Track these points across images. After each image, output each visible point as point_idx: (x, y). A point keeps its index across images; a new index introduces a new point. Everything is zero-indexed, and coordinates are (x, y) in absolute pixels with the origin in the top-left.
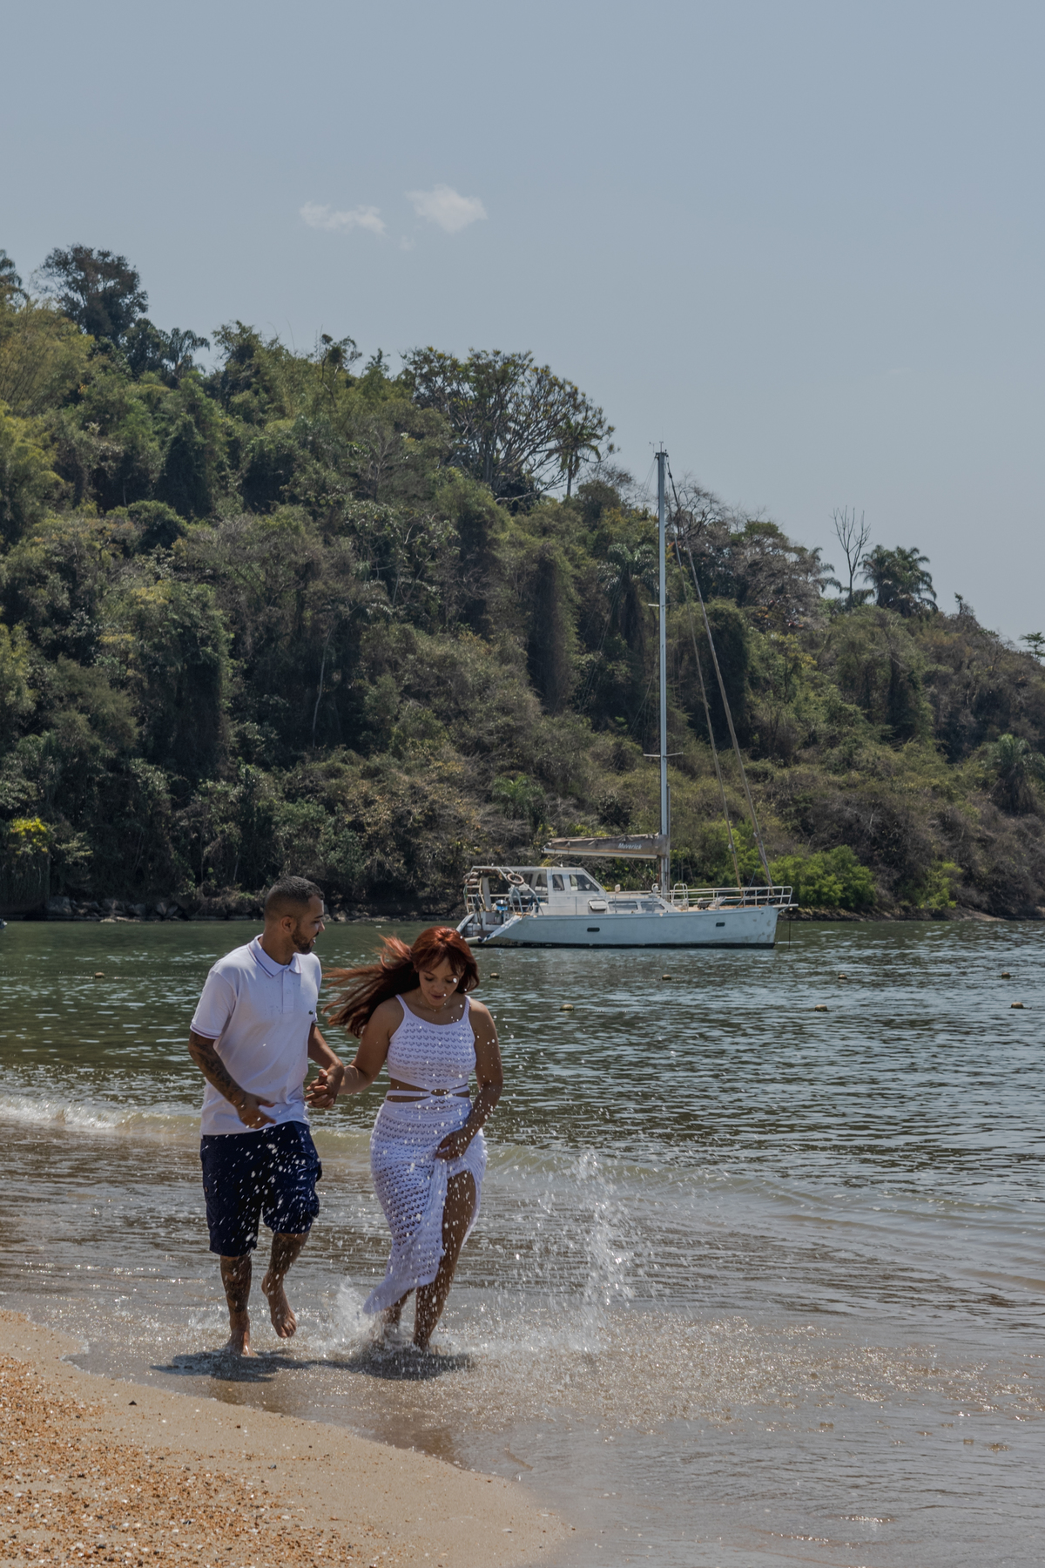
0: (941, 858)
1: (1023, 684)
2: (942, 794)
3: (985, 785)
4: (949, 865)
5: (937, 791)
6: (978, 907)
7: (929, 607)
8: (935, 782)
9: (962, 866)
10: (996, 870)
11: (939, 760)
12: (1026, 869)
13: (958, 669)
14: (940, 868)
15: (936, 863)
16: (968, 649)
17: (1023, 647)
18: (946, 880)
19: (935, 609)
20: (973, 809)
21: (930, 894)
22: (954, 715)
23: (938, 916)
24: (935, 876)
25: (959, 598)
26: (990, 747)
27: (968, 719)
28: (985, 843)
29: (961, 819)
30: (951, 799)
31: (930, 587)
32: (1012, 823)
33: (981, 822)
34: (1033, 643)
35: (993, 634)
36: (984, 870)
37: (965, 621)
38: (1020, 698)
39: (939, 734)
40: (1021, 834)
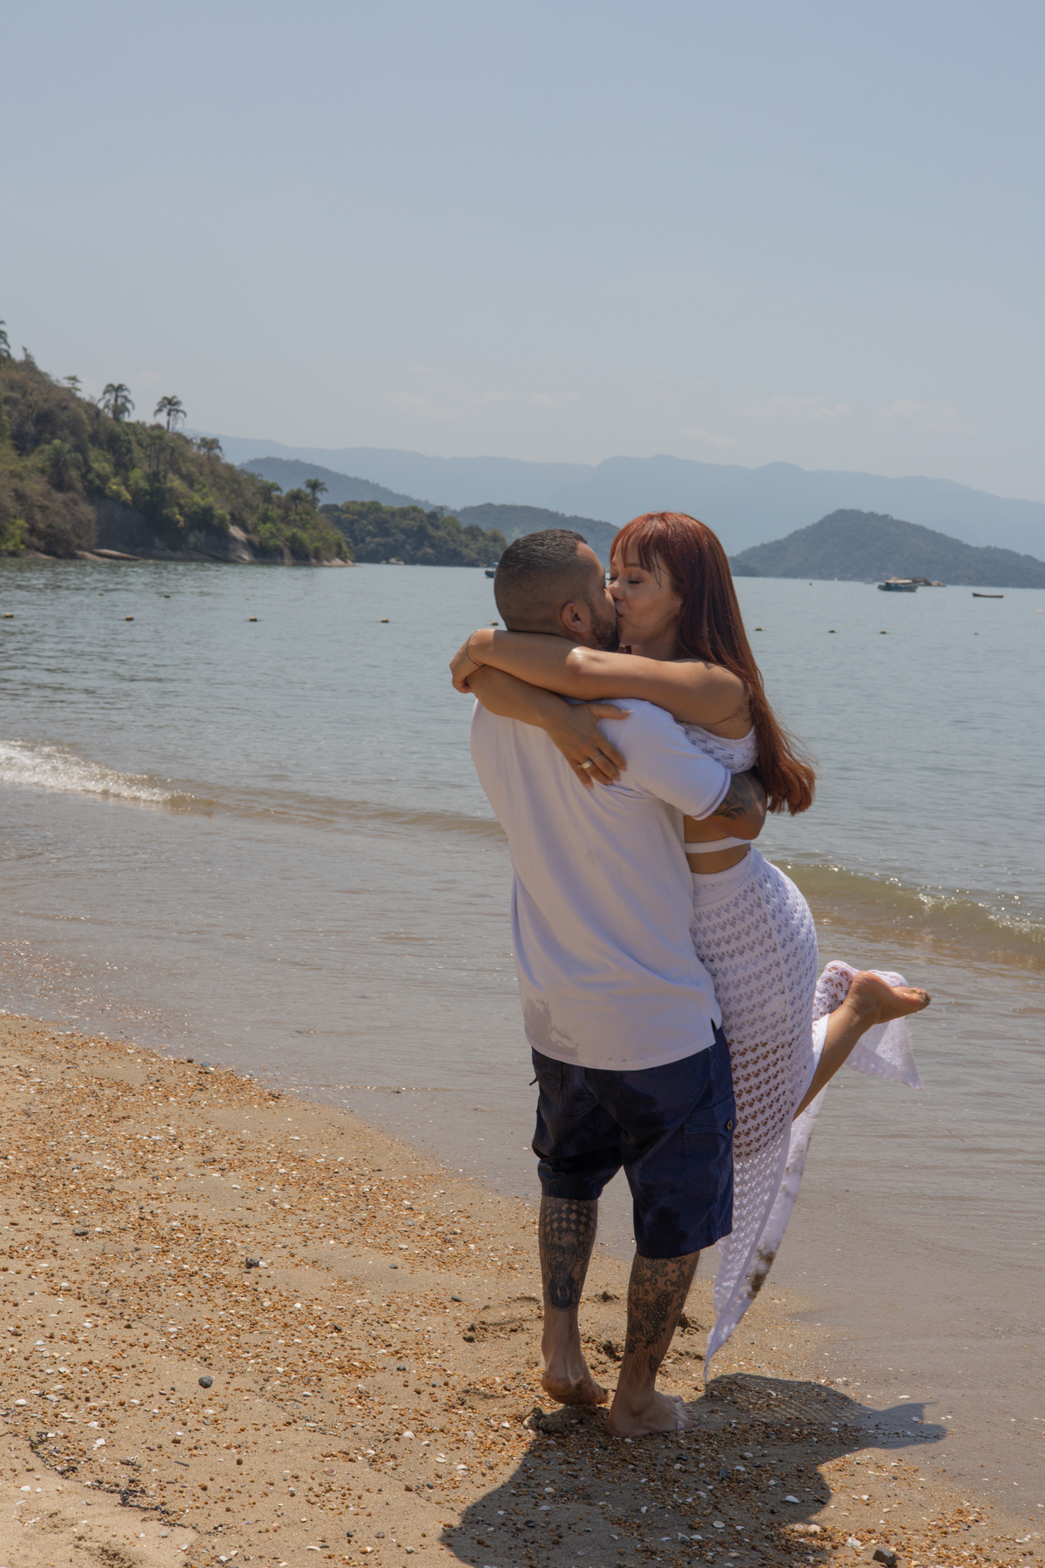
0: (15, 517)
1: (66, 408)
2: (16, 476)
3: (43, 471)
4: (21, 522)
5: (13, 474)
6: (38, 549)
7: (5, 354)
8: (12, 468)
9: (28, 523)
10: (50, 526)
11: (13, 454)
12: (68, 527)
13: (24, 395)
14: (13, 523)
15: (12, 520)
16: (31, 384)
17: (66, 384)
18: (18, 532)
19: (9, 355)
20: (36, 487)
21: (8, 540)
22: (21, 425)
23: (13, 554)
24: (11, 528)
25: (25, 349)
26: (47, 447)
27: (30, 428)
28: (43, 509)
29: (28, 493)
30: (22, 479)
31: (6, 342)
32: (60, 496)
33: (41, 495)
34: (72, 382)
35: (46, 375)
36: (42, 526)
37: (29, 365)
38: (64, 416)
39: (14, 437)
40: (65, 504)
